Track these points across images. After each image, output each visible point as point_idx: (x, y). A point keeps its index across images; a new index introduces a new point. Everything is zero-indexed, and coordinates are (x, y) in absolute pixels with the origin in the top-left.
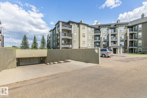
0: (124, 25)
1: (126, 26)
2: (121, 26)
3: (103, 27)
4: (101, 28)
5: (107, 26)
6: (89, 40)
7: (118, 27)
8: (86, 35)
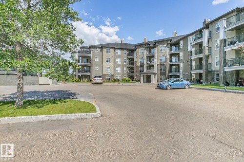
0: (165, 42)
1: (168, 44)
2: (161, 44)
3: (139, 46)
4: (137, 49)
5: (144, 46)
6: (119, 65)
7: (157, 46)
8: (112, 60)
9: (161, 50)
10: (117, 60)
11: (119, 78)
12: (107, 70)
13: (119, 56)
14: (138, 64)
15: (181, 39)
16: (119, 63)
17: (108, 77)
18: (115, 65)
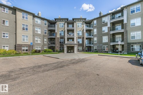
0: (82, 20)
1: (84, 22)
2: (78, 21)
3: (59, 20)
4: (57, 22)
5: (64, 20)
6: (38, 35)
7: (75, 22)
8: (30, 28)
9: (79, 26)
10: (36, 29)
11: (39, 49)
12: (24, 40)
13: (39, 26)
14: (58, 36)
15: (95, 19)
16: (39, 33)
17: (25, 48)
18: (35, 35)
